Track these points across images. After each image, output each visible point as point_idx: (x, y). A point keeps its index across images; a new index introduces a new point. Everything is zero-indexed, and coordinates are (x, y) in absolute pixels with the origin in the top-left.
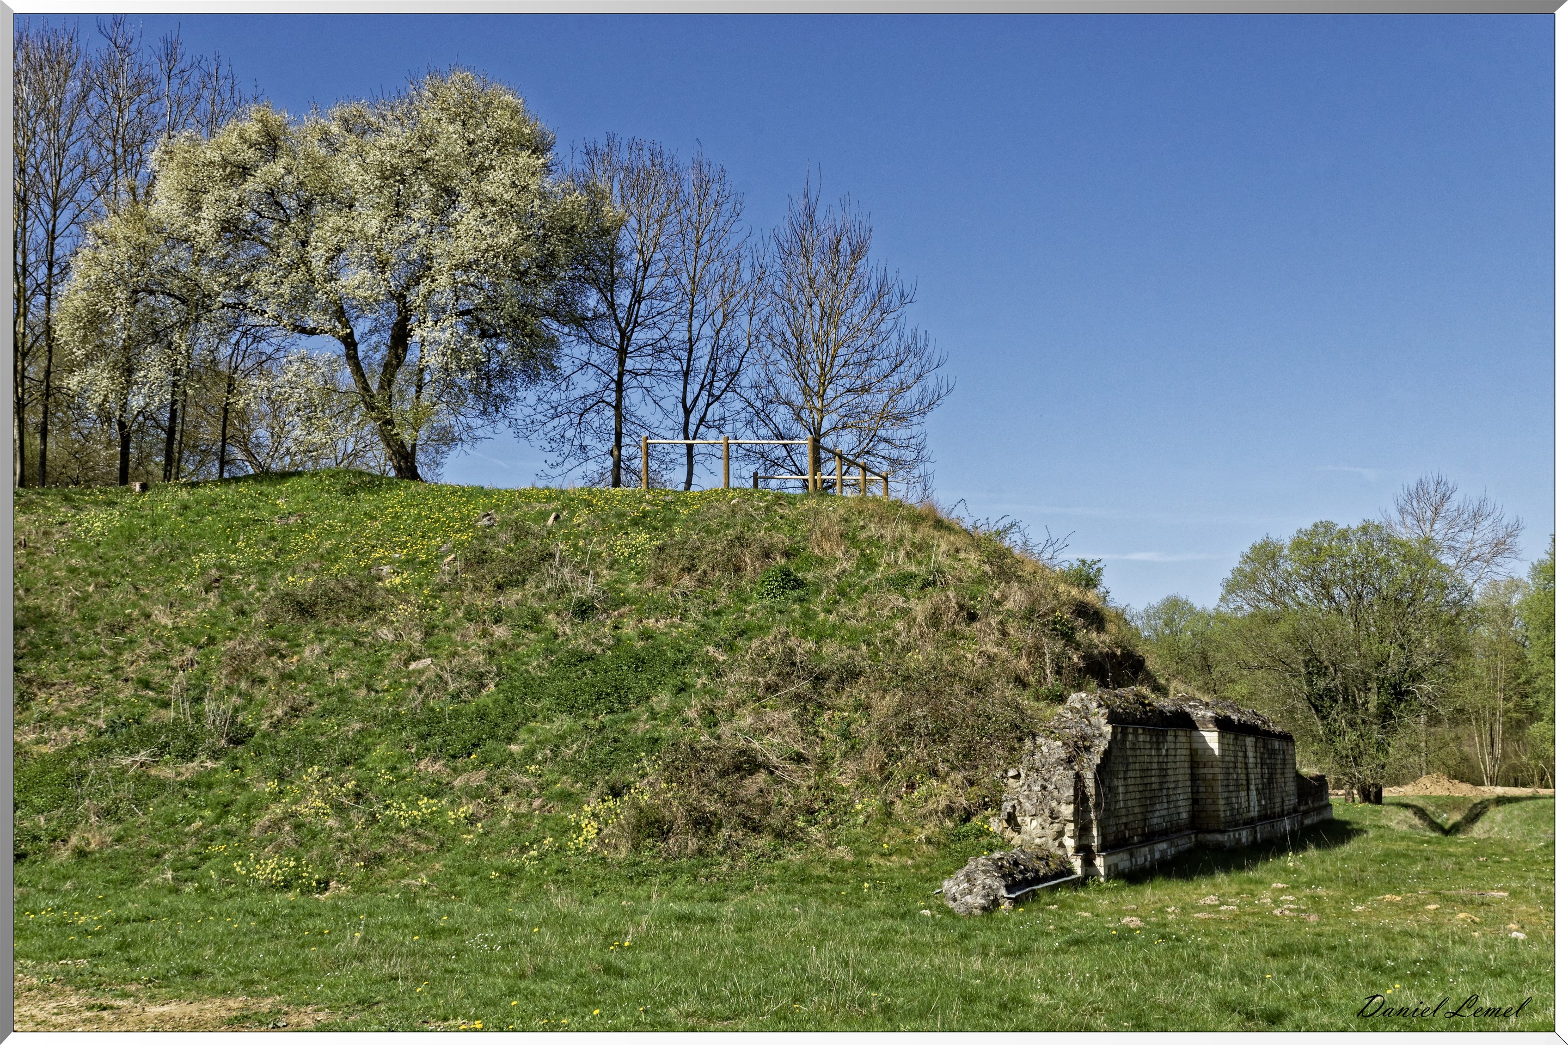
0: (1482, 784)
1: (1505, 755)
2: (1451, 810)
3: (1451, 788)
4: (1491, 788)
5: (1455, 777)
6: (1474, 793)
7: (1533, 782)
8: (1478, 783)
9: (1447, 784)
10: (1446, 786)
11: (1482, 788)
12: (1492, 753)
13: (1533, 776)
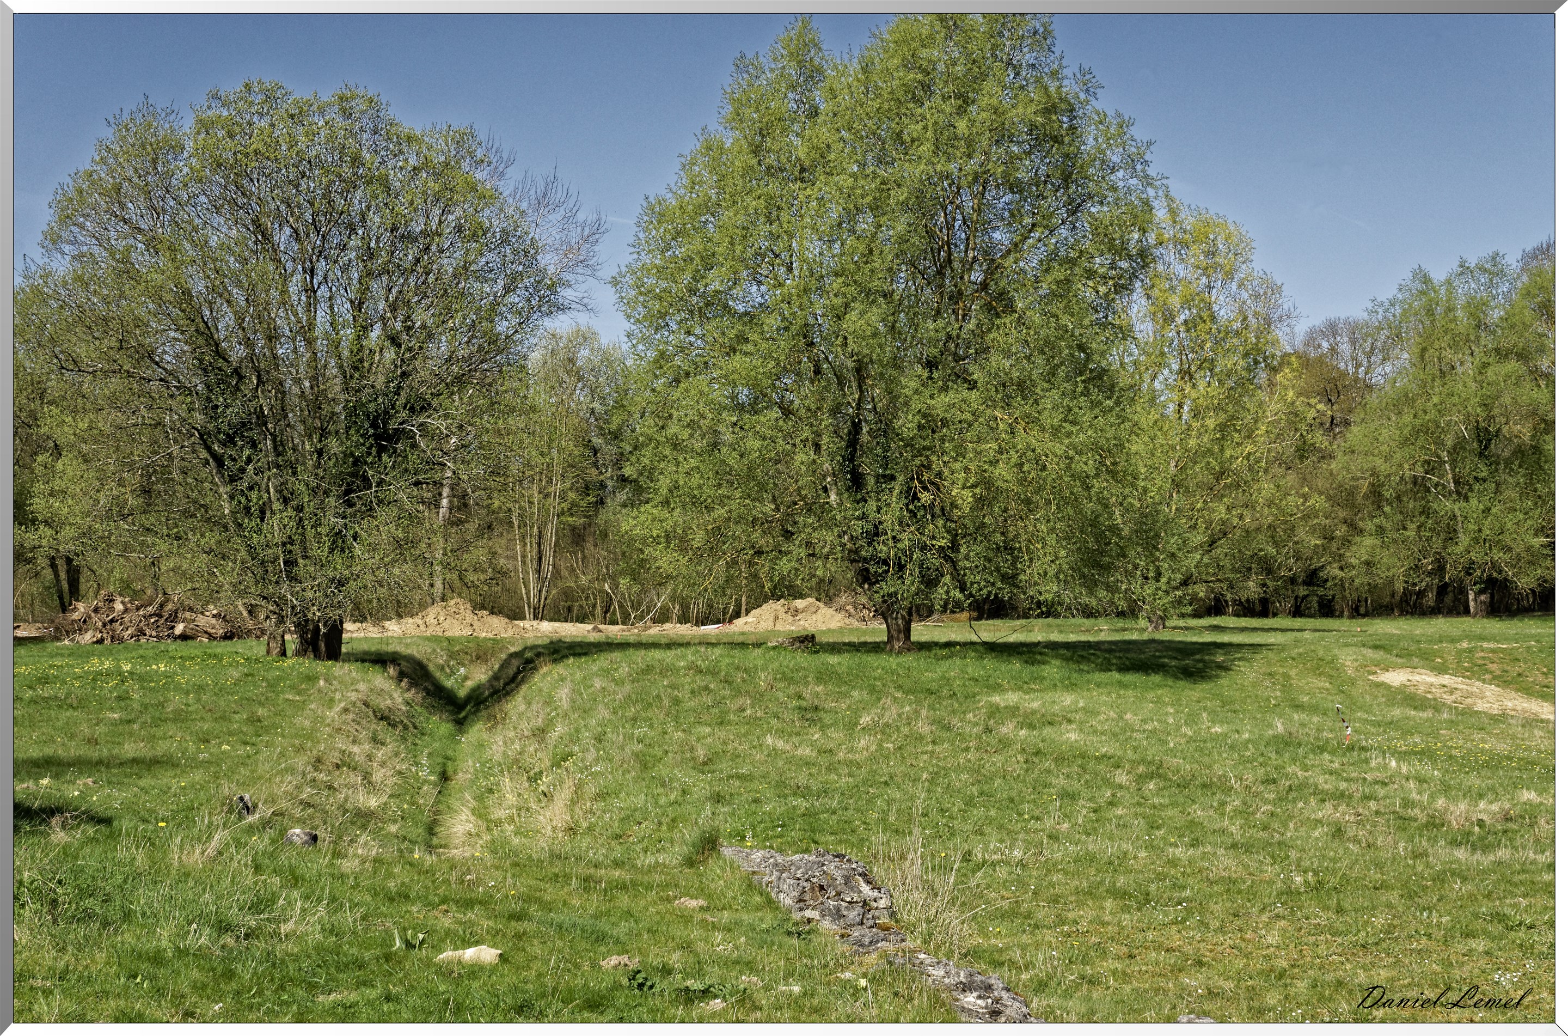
0: (523, 618)
1: (557, 573)
2: (471, 661)
3: (476, 624)
4: (535, 623)
5: (483, 607)
6: (510, 633)
7: (594, 616)
8: (515, 615)
9: (470, 617)
10: (468, 620)
11: (521, 623)
12: (538, 571)
13: (594, 606)
